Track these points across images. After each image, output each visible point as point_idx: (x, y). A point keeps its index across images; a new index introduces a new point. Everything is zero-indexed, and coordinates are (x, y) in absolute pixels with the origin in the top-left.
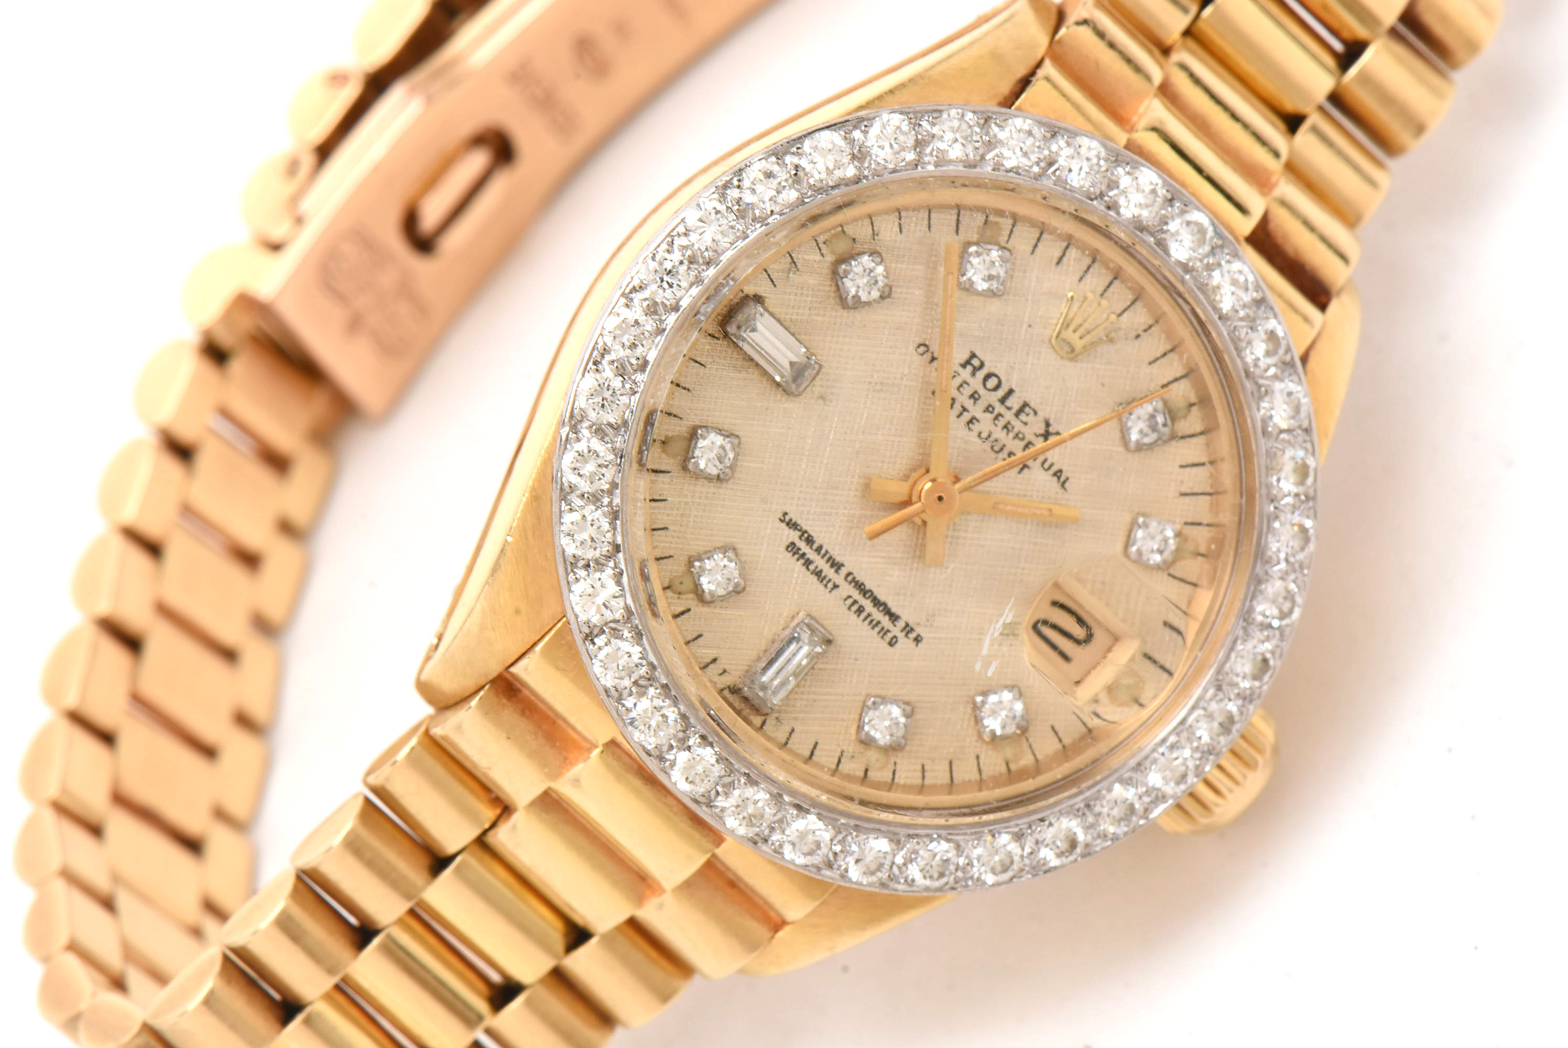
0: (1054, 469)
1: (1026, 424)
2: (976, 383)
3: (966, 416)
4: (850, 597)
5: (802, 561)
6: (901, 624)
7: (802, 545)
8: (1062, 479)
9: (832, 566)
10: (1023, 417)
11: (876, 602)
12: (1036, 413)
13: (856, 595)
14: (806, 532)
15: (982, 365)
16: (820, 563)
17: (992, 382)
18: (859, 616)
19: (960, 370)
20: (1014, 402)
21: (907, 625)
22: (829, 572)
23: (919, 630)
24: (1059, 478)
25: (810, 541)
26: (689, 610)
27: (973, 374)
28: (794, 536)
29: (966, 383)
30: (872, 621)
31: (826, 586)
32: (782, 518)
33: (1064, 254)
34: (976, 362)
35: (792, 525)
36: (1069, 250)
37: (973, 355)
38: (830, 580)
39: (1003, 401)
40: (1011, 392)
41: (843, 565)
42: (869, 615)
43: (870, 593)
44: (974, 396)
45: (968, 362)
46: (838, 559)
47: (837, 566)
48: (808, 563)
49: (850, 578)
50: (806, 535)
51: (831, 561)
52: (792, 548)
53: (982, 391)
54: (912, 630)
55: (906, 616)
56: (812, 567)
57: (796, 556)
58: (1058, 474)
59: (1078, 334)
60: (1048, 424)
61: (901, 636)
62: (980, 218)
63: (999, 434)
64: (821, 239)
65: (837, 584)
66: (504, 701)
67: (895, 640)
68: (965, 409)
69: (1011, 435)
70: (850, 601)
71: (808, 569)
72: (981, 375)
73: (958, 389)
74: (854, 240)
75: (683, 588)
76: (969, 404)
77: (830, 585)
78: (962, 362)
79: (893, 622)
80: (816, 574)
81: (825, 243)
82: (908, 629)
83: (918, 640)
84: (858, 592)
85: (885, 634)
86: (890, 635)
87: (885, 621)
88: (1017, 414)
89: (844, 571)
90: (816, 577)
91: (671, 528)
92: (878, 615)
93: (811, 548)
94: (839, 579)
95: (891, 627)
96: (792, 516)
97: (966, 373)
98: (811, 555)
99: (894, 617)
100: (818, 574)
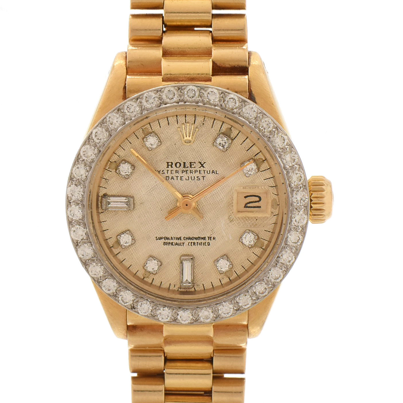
0: (211, 171)
1: (195, 167)
2: (174, 168)
3: (179, 178)
4: (189, 243)
5: (170, 245)
6: (207, 238)
7: (166, 241)
8: (215, 172)
9: (178, 239)
10: (192, 166)
11: (196, 239)
12: (195, 163)
13: (190, 241)
14: (165, 237)
15: (172, 163)
16: (175, 241)
17: (178, 165)
18: (195, 245)
19: (168, 169)
20: (188, 165)
21: (208, 237)
22: (178, 242)
23: (212, 236)
24: (214, 172)
25: (168, 239)
26: (153, 279)
27: (172, 167)
28: (163, 240)
29: (171, 171)
30: (199, 243)
31: (181, 245)
32: (156, 239)
33: (168, 121)
34: (170, 164)
35: (160, 238)
36: (168, 119)
37: (168, 163)
38: (181, 243)
39: (184, 167)
40: (184, 163)
41: (181, 237)
42: (197, 243)
43: (193, 238)
44: (177, 172)
45: (168, 165)
46: (179, 236)
47: (179, 238)
48: (172, 244)
49: (185, 239)
50: (166, 238)
51: (177, 239)
52: (165, 244)
53: (177, 169)
54: (211, 238)
55: (207, 235)
56: (174, 244)
57: (168, 245)
58: (213, 172)
59: (188, 136)
60: (200, 163)
61: (209, 241)
62: (141, 130)
63: (190, 175)
64: (107, 168)
65: (183, 242)
66: (134, 331)
67: (209, 243)
68: (177, 177)
69: (194, 173)
70: (190, 244)
71: (173, 245)
72: (174, 165)
73: (171, 173)
74: (115, 162)
75: (147, 275)
76: (177, 175)
77: (182, 244)
78: (167, 166)
79: (205, 240)
80: (176, 245)
81: (109, 168)
82: (210, 238)
83: (214, 238)
84: (190, 240)
85: (205, 244)
86: (207, 243)
87: (203, 241)
88: (191, 167)
89: (182, 238)
90: (177, 245)
91: (132, 264)
92: (199, 241)
93: (170, 240)
94: (183, 241)
95: (205, 241)
96: (158, 236)
97: (170, 168)
98: (171, 241)
99: (204, 238)
100: (177, 244)
